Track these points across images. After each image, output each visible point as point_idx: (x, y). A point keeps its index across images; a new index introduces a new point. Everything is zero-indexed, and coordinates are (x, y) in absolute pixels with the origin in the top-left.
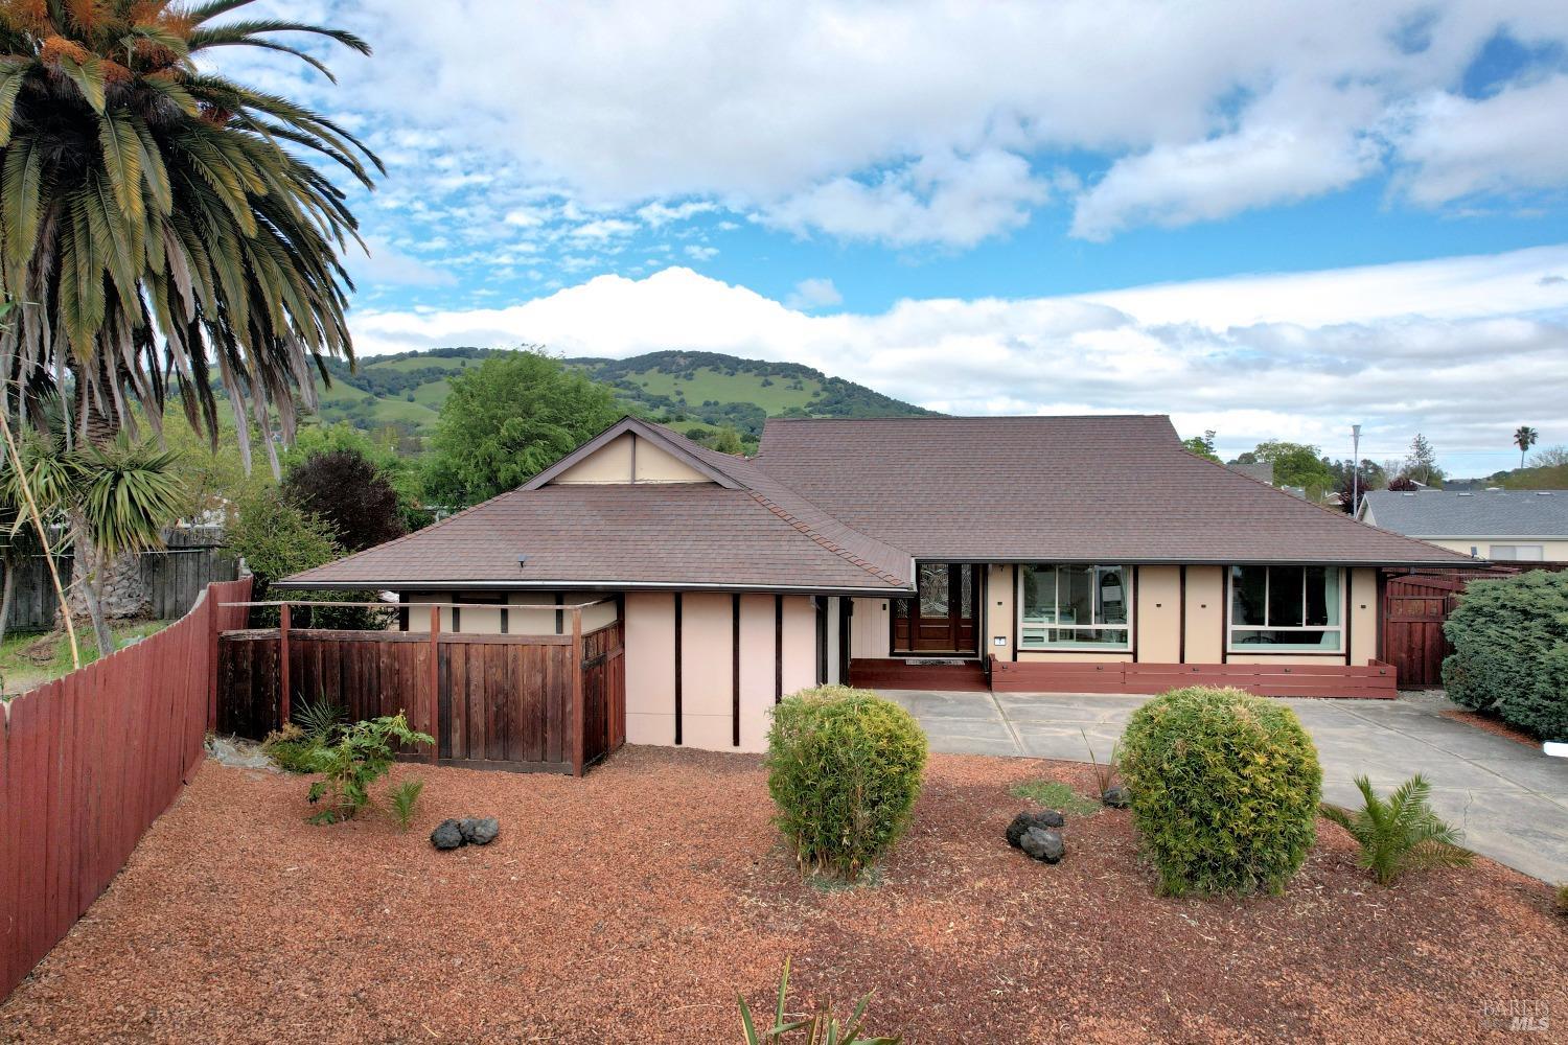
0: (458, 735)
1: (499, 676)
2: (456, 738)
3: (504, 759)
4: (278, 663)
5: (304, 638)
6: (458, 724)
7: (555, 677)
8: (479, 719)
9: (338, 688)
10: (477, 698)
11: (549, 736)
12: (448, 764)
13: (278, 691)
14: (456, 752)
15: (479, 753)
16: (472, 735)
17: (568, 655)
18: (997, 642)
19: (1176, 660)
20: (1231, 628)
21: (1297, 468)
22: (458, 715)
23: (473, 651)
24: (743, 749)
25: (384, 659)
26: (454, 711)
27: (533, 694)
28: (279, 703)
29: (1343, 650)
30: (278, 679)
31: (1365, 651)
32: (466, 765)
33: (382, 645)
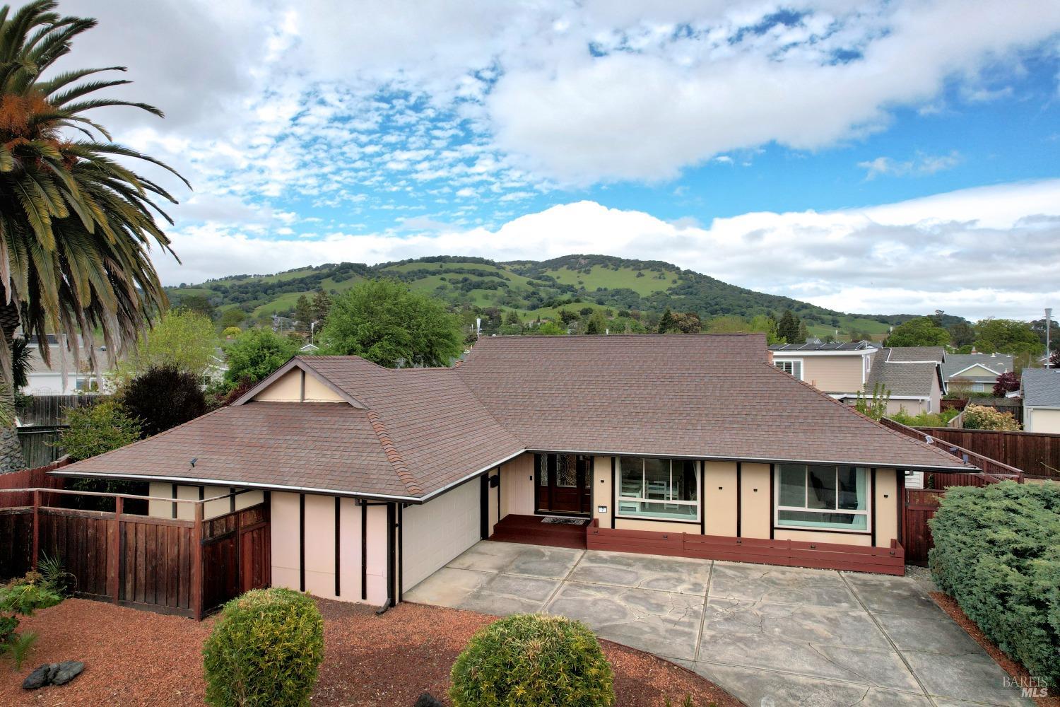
0: (130, 584)
1: (153, 547)
2: (129, 587)
3: (156, 603)
4: (33, 527)
5: (46, 512)
6: (130, 577)
7: (185, 550)
8: (141, 575)
9: (64, 548)
10: (141, 560)
11: (181, 589)
12: (123, 604)
13: (31, 548)
14: (129, 596)
15: (141, 597)
16: (138, 585)
17: (192, 535)
18: (601, 509)
19: (734, 535)
20: (777, 508)
21: (1011, 338)
22: (131, 571)
23: (139, 528)
24: (342, 598)
25: (91, 531)
26: (128, 570)
27: (172, 560)
28: (32, 554)
29: (869, 531)
30: (32, 540)
31: (887, 532)
32: (133, 605)
33: (89, 520)
